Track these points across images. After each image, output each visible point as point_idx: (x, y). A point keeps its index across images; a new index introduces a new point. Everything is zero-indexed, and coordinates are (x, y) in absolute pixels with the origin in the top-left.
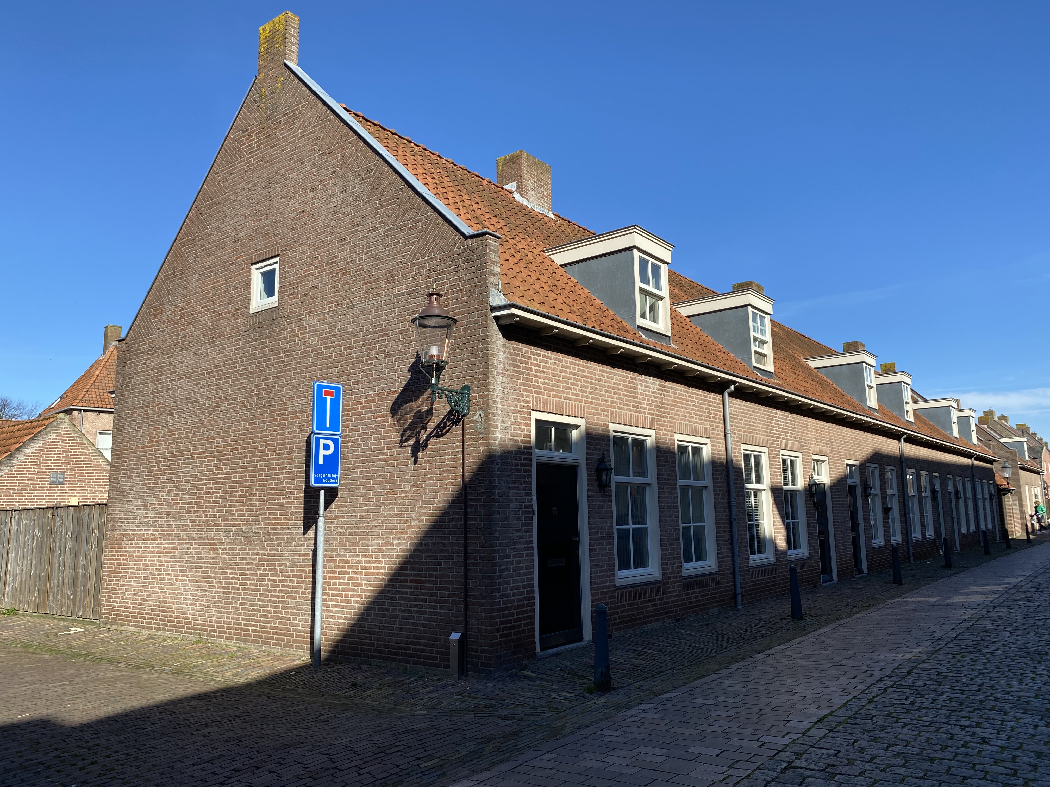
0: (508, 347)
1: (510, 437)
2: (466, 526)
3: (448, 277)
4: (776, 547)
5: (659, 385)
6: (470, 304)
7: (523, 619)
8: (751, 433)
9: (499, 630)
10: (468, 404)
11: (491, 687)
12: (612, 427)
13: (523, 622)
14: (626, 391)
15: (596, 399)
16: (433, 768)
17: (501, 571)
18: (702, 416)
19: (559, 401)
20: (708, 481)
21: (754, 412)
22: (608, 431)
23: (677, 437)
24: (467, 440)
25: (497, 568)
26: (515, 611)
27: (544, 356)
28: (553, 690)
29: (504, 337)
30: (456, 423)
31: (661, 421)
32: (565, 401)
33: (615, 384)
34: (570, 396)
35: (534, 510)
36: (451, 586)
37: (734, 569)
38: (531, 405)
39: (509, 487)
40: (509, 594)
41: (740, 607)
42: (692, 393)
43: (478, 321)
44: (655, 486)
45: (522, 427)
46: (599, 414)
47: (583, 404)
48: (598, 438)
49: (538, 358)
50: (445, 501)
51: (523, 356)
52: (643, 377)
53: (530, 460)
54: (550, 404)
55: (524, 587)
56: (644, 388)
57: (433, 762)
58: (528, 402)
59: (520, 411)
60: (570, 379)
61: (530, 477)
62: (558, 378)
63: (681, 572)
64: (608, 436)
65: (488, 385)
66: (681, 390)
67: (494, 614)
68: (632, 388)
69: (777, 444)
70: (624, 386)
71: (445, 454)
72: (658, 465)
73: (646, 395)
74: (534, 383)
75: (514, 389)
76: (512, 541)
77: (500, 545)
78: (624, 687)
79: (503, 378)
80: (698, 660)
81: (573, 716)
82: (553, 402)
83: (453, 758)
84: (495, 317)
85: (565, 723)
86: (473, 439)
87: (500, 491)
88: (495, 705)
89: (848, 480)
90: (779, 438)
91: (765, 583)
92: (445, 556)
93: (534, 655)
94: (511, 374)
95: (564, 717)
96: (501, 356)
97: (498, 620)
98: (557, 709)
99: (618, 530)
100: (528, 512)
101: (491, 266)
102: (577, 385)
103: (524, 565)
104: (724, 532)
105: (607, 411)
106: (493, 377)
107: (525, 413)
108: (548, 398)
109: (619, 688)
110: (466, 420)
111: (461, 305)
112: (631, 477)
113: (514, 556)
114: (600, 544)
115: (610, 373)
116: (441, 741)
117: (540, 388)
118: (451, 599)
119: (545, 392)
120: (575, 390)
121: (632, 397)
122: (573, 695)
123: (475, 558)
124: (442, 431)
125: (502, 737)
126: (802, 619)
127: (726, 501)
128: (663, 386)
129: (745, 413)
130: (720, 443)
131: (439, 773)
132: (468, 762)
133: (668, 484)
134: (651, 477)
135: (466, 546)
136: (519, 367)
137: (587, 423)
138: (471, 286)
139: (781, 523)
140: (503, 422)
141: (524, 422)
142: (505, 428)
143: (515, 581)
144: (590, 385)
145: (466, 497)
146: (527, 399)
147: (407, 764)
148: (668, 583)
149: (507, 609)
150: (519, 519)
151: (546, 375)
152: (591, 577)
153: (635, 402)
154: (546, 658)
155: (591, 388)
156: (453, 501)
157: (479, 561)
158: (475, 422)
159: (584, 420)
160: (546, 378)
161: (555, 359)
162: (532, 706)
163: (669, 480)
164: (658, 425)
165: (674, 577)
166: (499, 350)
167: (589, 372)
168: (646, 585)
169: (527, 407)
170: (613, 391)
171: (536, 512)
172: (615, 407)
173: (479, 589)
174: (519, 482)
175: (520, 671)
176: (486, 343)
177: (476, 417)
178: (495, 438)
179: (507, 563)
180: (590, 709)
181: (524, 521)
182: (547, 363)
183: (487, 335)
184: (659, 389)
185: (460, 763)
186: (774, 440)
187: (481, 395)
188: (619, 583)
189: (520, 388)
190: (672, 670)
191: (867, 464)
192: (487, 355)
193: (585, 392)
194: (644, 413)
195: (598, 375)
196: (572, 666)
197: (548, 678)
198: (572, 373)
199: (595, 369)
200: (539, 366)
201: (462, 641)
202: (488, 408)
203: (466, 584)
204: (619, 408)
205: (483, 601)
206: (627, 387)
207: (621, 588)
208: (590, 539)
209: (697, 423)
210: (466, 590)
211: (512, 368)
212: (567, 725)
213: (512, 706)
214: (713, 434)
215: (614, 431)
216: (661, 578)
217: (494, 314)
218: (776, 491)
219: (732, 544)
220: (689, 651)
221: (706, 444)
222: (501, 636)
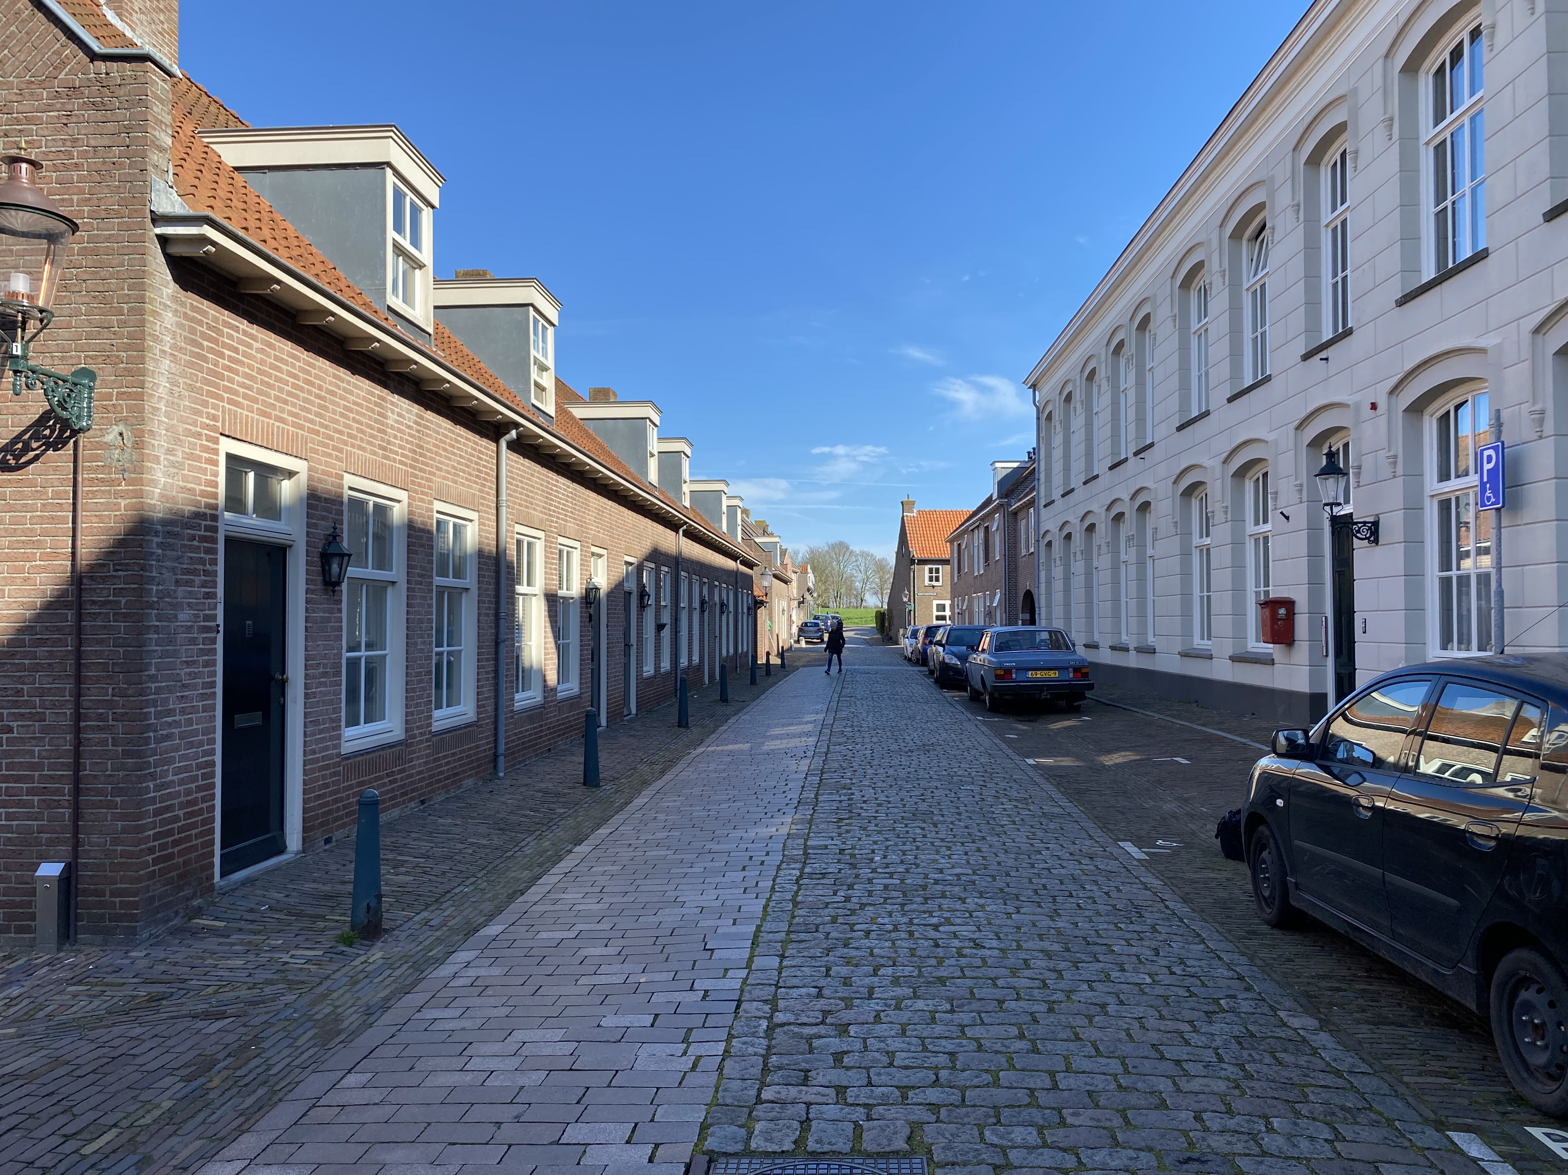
0: (183, 304)
1: (181, 483)
2: (79, 655)
3: (41, 132)
4: (545, 681)
5: (418, 415)
6: (99, 199)
7: (193, 826)
8: (527, 507)
9: (151, 850)
10: (89, 408)
11: (140, 958)
12: (349, 480)
13: (194, 832)
14: (370, 418)
15: (326, 427)
16: (114, 1152)
17: (158, 740)
18: (470, 474)
19: (268, 423)
20: (470, 580)
21: (532, 475)
22: (341, 486)
23: (438, 506)
24: (86, 482)
25: (152, 734)
26: (181, 813)
27: (245, 333)
28: (274, 949)
29: (176, 280)
30: (57, 444)
31: (416, 476)
32: (277, 424)
33: (355, 403)
34: (285, 416)
35: (218, 626)
36: (37, 774)
37: (496, 716)
38: (219, 424)
39: (177, 581)
40: (172, 781)
41: (501, 774)
42: (459, 435)
43: (120, 239)
44: (403, 585)
45: (204, 465)
46: (329, 455)
47: (306, 434)
48: (325, 499)
49: (235, 334)
50: (23, 603)
51: (209, 327)
52: (396, 398)
53: (215, 529)
54: (252, 425)
55: (199, 767)
56: (395, 417)
57: (107, 1137)
58: (215, 418)
59: (200, 434)
60: (286, 383)
61: (214, 562)
62: (267, 379)
63: (430, 725)
64: (341, 496)
65: (143, 373)
66: (445, 429)
67: (144, 822)
68: (380, 414)
69: (556, 528)
70: (368, 409)
71: (26, 508)
72: (409, 551)
73: (399, 430)
74: (226, 383)
75: (191, 388)
76: (179, 684)
77: (158, 691)
78: (401, 925)
79: (172, 365)
80: (491, 866)
81: (341, 991)
82: (258, 424)
83: (148, 1119)
84: (158, 236)
85: (337, 1007)
86: (102, 480)
87: (161, 587)
88: (172, 994)
89: (626, 585)
90: (558, 518)
91: (530, 735)
92: (22, 715)
93: (211, 888)
94: (187, 358)
95: (324, 996)
96: (169, 319)
97: (151, 833)
98: (303, 982)
99: (348, 659)
100: (208, 629)
101: (155, 129)
102: (297, 397)
103: (200, 726)
104: (487, 660)
105: (341, 451)
106: (154, 359)
107: (209, 439)
108: (250, 414)
109: (394, 930)
110: (82, 439)
111: (75, 197)
112: (370, 570)
113: (183, 711)
114: (321, 684)
115: (349, 383)
116: (96, 1089)
117: (236, 393)
118: (36, 798)
119: (245, 402)
120: (294, 405)
121: (380, 431)
122: (321, 953)
123: (100, 717)
124: (17, 458)
125: (229, 1055)
126: (598, 786)
127: (492, 612)
128: (421, 418)
129: (522, 476)
130: (489, 520)
131: (134, 1158)
132: (185, 1121)
133: (421, 583)
134: (397, 571)
135: (78, 694)
136: (200, 346)
137: (310, 469)
138: (104, 163)
139: (553, 645)
140: (169, 451)
141: (207, 455)
142: (173, 464)
143: (183, 758)
144: (317, 401)
145: (80, 596)
146: (213, 411)
147: (50, 1156)
148: (412, 744)
149: (168, 809)
150: (193, 641)
151: (247, 370)
152: (305, 742)
153: (382, 440)
154: (233, 890)
155: (320, 406)
156: (48, 606)
157: (111, 723)
158: (107, 446)
159: (305, 462)
160: (246, 376)
161: (264, 342)
162: (251, 985)
163: (422, 576)
164: (413, 483)
165: (422, 734)
166: (166, 305)
167: (317, 377)
168: (383, 749)
169: (214, 429)
170: (352, 415)
171: (221, 629)
172: (353, 446)
173: (110, 776)
174: (195, 572)
175: (190, 919)
176: (142, 287)
177: (111, 436)
178: (154, 483)
179: (170, 725)
180: (365, 974)
181: (201, 646)
182: (250, 346)
183: (144, 271)
184: (416, 423)
185: (171, 1129)
186: (552, 521)
187: (123, 393)
188: (347, 748)
189: (202, 389)
190: (461, 888)
191: (646, 563)
192: (141, 312)
193: (309, 411)
194: (394, 460)
195: (331, 383)
196: (287, 899)
197: (251, 927)
198: (290, 374)
199: (325, 372)
200: (236, 350)
201: (67, 880)
202: (142, 421)
203: (77, 767)
204: (360, 448)
205: (118, 799)
206: (373, 411)
207: (347, 757)
208: (307, 676)
209: (463, 485)
210: (77, 780)
211: (189, 347)
212: (339, 1010)
213: (210, 990)
214: (483, 505)
215: (351, 488)
216: (403, 737)
217: (158, 231)
218: (551, 599)
219: (496, 677)
220: (470, 851)
221: (471, 521)
222: (156, 861)
